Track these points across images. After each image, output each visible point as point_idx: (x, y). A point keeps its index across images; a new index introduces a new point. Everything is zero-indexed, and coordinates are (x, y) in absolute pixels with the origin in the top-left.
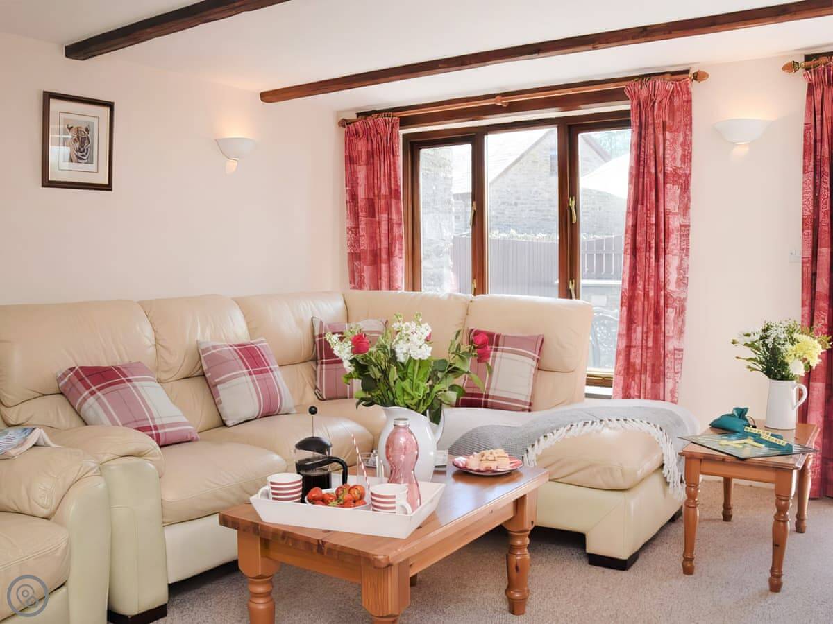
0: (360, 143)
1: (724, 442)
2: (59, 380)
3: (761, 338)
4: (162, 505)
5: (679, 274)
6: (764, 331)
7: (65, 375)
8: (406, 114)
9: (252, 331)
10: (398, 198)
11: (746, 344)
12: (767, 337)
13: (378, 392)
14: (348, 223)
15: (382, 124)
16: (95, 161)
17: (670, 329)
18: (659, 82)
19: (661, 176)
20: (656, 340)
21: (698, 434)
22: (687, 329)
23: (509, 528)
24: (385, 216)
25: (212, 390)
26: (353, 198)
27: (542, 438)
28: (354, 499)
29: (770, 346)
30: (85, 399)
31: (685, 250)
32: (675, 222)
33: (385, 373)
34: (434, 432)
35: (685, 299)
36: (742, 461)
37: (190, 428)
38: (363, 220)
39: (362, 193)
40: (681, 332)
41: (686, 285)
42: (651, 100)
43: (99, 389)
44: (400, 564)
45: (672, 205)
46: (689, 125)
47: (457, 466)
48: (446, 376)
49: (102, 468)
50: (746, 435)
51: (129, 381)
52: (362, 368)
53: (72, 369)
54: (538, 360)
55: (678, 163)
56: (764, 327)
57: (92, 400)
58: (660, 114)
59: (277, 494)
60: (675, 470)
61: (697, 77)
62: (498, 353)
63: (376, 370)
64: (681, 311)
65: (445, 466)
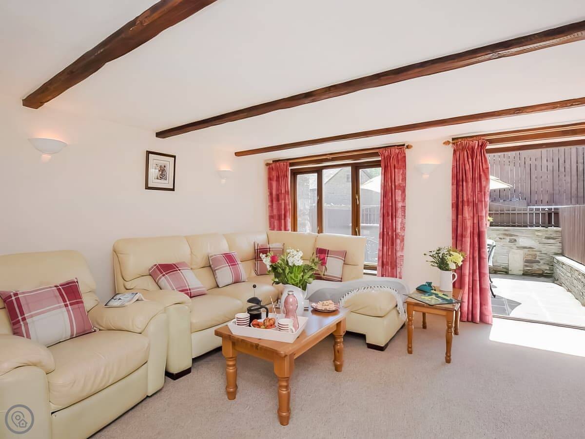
0: (273, 173)
1: (423, 297)
2: (149, 270)
3: (436, 253)
4: (191, 324)
5: (401, 226)
6: (438, 250)
7: (153, 267)
8: (292, 162)
9: (230, 247)
10: (288, 194)
11: (430, 256)
12: (439, 253)
13: (281, 278)
14: (269, 204)
15: (282, 165)
16: (168, 178)
17: (398, 248)
18: (393, 150)
19: (393, 187)
20: (392, 252)
21: (411, 293)
22: (405, 248)
23: (334, 334)
24: (283, 202)
25: (213, 272)
26: (271, 194)
27: (347, 294)
28: (271, 325)
29: (441, 257)
30: (160, 278)
31: (404, 216)
32: (400, 205)
33: (284, 270)
34: (303, 294)
35: (404, 236)
36: (431, 306)
37: (204, 289)
38: (274, 202)
39: (274, 192)
40: (402, 249)
41: (404, 230)
42: (389, 157)
43: (166, 274)
44: (290, 355)
45: (399, 198)
46: (405, 167)
47: (313, 308)
48: (308, 271)
49: (165, 310)
50: (432, 294)
51: (179, 270)
52: (274, 269)
53: (155, 265)
54: (344, 261)
55: (400, 182)
56: (438, 249)
57: (163, 278)
58: (393, 162)
59: (239, 323)
60: (402, 308)
61: (408, 147)
62: (328, 258)
63: (280, 269)
64: (403, 240)
65: (308, 308)
